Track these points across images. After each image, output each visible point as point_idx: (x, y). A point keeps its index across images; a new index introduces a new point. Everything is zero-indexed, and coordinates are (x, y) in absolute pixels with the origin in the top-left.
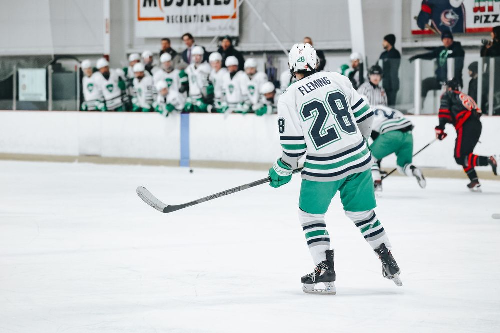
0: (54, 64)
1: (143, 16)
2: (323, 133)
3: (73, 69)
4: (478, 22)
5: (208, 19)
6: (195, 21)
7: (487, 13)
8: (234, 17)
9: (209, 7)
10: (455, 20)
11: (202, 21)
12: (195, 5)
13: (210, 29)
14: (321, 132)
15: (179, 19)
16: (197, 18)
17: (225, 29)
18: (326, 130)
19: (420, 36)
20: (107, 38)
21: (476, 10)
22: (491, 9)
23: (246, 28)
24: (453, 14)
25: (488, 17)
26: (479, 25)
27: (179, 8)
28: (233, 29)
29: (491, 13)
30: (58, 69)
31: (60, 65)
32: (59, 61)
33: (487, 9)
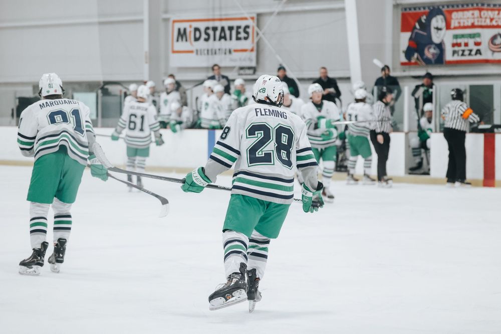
0: (102, 88)
1: (176, 49)
2: (260, 154)
3: (118, 93)
4: (456, 55)
5: (230, 52)
6: (219, 53)
7: (463, 48)
8: (252, 50)
9: (231, 42)
10: (436, 54)
11: (225, 53)
12: (220, 40)
13: (232, 60)
14: (258, 153)
15: (206, 52)
16: (221, 51)
17: (244, 60)
18: (263, 152)
19: (407, 67)
20: (146, 67)
21: (454, 45)
22: (466, 45)
23: (261, 60)
24: (435, 49)
25: (463, 51)
26: (456, 58)
27: (206, 43)
28: (251, 60)
29: (466, 48)
30: (106, 92)
31: (107, 89)
32: (106, 87)
33: (463, 44)
